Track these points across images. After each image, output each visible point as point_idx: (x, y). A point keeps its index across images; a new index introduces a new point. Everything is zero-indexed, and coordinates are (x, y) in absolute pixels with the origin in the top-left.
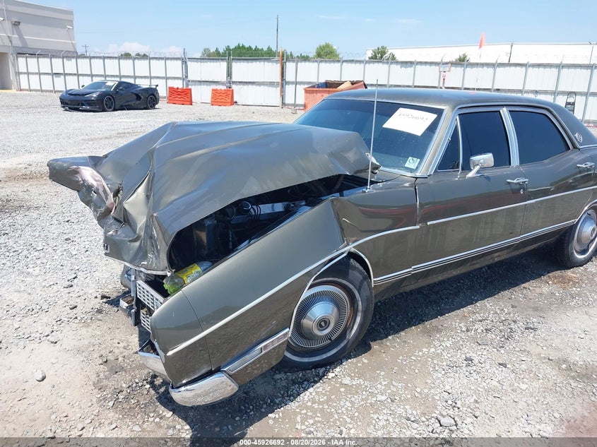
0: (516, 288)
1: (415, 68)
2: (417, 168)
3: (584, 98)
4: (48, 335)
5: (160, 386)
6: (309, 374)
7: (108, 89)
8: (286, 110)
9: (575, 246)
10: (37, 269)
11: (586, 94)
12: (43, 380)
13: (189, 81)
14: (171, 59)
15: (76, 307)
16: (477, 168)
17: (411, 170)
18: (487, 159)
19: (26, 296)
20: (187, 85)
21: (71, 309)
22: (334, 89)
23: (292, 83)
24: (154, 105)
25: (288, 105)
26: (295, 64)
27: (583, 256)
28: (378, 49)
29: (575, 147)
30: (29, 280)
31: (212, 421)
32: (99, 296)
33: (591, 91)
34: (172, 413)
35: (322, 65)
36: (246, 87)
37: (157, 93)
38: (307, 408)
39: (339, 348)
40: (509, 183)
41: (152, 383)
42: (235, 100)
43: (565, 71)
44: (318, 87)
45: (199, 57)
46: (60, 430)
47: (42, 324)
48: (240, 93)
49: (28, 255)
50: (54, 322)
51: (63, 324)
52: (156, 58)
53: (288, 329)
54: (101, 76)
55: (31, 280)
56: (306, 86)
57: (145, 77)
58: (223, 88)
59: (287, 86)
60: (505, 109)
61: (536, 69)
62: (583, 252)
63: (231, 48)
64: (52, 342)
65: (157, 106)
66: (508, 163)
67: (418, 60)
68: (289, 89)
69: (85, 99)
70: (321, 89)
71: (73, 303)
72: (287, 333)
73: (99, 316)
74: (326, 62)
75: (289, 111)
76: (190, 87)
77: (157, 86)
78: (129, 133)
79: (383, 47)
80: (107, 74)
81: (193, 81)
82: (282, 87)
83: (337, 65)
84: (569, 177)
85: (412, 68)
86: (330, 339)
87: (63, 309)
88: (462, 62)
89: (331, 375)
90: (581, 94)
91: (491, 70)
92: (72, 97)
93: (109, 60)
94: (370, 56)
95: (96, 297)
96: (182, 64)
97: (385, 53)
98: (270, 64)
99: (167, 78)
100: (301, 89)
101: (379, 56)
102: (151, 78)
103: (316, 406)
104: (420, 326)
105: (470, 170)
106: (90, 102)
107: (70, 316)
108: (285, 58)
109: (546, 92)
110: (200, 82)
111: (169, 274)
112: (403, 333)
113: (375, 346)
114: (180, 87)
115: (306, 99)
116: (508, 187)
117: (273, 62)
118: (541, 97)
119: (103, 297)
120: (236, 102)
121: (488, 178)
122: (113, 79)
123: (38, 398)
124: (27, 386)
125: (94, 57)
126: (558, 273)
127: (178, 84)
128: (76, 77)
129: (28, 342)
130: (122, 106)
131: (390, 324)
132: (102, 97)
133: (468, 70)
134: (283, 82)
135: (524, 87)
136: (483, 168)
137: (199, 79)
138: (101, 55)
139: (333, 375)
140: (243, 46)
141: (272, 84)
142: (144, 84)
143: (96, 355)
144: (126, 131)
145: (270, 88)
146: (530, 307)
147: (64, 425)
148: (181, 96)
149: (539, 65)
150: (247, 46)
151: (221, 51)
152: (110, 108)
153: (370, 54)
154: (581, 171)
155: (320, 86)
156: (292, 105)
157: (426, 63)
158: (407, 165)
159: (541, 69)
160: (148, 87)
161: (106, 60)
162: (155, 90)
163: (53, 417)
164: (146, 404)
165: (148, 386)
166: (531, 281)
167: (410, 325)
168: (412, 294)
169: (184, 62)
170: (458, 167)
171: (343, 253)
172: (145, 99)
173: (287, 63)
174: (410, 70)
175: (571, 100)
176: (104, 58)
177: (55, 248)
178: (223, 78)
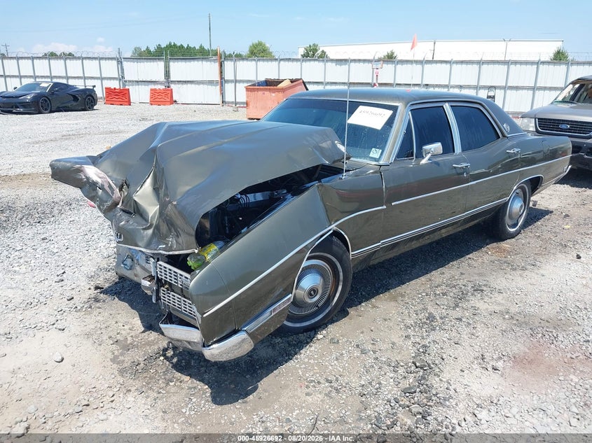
0: (462, 259)
1: (349, 66)
2: (380, 157)
3: (503, 91)
4: (54, 324)
5: (172, 357)
6: (302, 337)
7: (43, 91)
8: (226, 107)
9: (508, 221)
10: (23, 267)
11: (504, 88)
12: (62, 361)
13: (126, 81)
14: (106, 59)
15: (73, 298)
16: (429, 156)
17: (375, 160)
18: (436, 147)
19: (20, 292)
20: (124, 85)
21: (69, 300)
22: (275, 87)
23: (232, 81)
24: (93, 106)
25: (229, 103)
26: (233, 63)
27: (514, 230)
28: (310, 46)
29: (504, 136)
30: (17, 277)
31: (226, 381)
32: (92, 288)
33: (509, 85)
34: (189, 377)
35: (260, 63)
36: (185, 86)
37: (95, 93)
38: (305, 363)
39: (324, 314)
40: (455, 168)
41: (164, 355)
42: (174, 99)
43: (484, 67)
44: (259, 85)
45: (129, 57)
46: (92, 399)
47: (44, 315)
48: (179, 92)
49: (9, 255)
50: (56, 312)
51: (65, 314)
52: (89, 58)
53: (290, 295)
54: (31, 77)
55: (20, 277)
56: (246, 85)
57: (78, 78)
58: (162, 87)
59: (226, 84)
60: (447, 104)
61: (459, 66)
62: (514, 226)
63: (163, 47)
64: (60, 330)
65: (95, 108)
66: (452, 150)
67: (352, 58)
68: (229, 88)
69: (19, 101)
70: (262, 87)
71: (69, 294)
72: (290, 298)
73: (98, 305)
74: (263, 60)
75: (231, 109)
76: (127, 87)
77: (94, 86)
78: (74, 135)
79: (314, 45)
80: (36, 74)
81: (130, 81)
82: (222, 85)
83: (275, 63)
84: (497, 163)
85: (347, 66)
86: (317, 306)
87: (61, 301)
88: (390, 58)
89: (320, 336)
90: (500, 88)
91: (419, 66)
92: (5, 99)
93: (38, 60)
94: (303, 54)
95: (90, 289)
96: (118, 64)
97: (316, 50)
98: (209, 63)
99: (102, 79)
100: (241, 88)
101: (312, 54)
102: (85, 78)
103: (312, 361)
104: (387, 293)
105: (423, 158)
106: (24, 105)
107: (70, 306)
108: (223, 57)
109: (469, 87)
110: (137, 82)
111: (196, 251)
112: (373, 300)
113: (352, 311)
114: (117, 87)
115: (248, 97)
116: (454, 171)
117: (211, 61)
118: (466, 92)
119: (97, 288)
120: (176, 101)
121: (437, 163)
122: (46, 80)
123: (62, 376)
124: (48, 367)
125: (22, 58)
126: (495, 245)
127: (115, 85)
128: (3, 79)
129: (36, 331)
130: (58, 107)
131: (361, 294)
132: (37, 98)
133: (399, 66)
134: (222, 81)
135: (449, 82)
136: (434, 156)
137: (137, 80)
138: (30, 56)
139: (321, 336)
140: (175, 45)
141: (211, 83)
142: (80, 85)
143: (105, 337)
144: (71, 133)
145: (210, 87)
146: (475, 274)
147: (95, 395)
148: (119, 96)
149: (462, 62)
150: (178, 44)
151: (152, 49)
152: (46, 110)
153: (302, 51)
154: (510, 155)
155: (260, 84)
156: (232, 103)
157: (359, 61)
158: (371, 155)
159: (464, 66)
160: (83, 88)
161: (35, 60)
162: (92, 91)
163: (82, 389)
164: (164, 372)
165: (162, 358)
166: (474, 253)
167: (378, 294)
168: (376, 268)
169: (120, 62)
170: (413, 156)
171: (330, 230)
172: (83, 100)
173: (225, 62)
174: (345, 67)
175: (491, 94)
176: (33, 58)
177: (34, 247)
178: (162, 78)
